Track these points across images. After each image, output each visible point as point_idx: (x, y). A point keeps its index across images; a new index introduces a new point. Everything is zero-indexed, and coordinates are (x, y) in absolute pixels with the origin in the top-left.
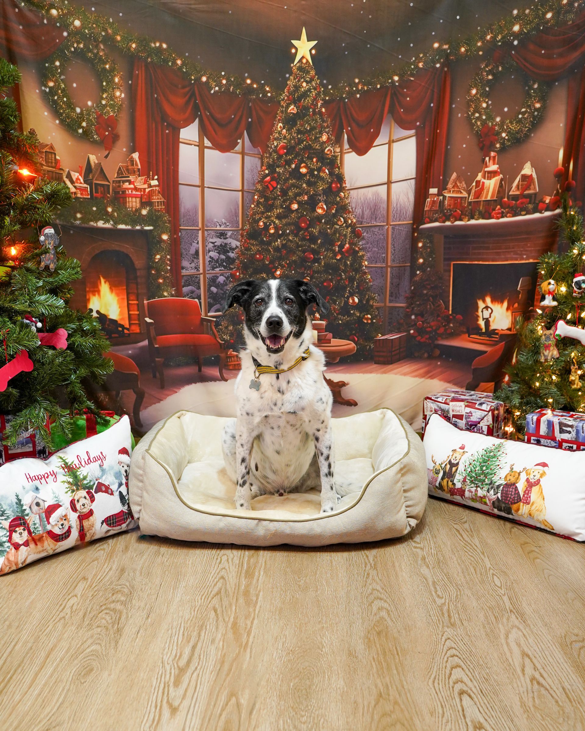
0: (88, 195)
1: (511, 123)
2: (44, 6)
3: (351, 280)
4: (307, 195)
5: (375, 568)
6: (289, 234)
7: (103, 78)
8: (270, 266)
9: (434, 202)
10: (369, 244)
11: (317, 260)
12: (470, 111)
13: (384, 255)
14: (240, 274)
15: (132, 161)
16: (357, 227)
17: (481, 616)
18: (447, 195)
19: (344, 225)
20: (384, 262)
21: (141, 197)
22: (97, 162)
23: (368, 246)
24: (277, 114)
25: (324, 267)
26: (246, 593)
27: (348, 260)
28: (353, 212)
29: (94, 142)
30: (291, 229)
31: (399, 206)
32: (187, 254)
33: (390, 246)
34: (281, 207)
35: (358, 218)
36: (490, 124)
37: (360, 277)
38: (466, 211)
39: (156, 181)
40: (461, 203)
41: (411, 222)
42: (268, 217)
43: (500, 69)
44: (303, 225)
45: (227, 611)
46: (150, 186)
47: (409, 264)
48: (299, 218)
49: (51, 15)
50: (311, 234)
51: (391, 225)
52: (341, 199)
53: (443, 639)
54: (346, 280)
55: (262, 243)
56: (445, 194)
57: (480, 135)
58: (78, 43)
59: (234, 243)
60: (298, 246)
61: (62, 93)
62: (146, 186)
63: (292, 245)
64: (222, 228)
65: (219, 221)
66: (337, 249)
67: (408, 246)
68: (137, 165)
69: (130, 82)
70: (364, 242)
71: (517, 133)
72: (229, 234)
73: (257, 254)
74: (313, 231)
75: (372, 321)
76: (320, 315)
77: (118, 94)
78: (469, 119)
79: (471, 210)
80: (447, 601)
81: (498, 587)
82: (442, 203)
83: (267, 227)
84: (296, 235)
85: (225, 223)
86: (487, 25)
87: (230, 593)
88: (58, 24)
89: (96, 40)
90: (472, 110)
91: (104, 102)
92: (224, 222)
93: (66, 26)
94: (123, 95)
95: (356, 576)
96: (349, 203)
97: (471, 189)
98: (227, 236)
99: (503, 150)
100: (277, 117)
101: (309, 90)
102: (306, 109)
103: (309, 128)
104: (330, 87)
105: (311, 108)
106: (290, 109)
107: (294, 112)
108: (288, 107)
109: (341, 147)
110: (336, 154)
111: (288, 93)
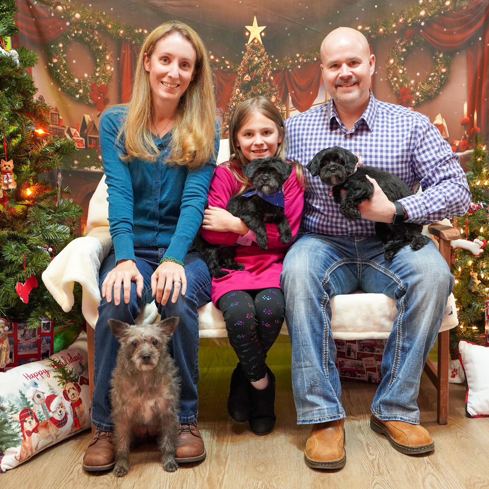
0: (83, 146)
1: (423, 84)
2: (52, 4)
7: (97, 56)
12: (389, 76)
22: (90, 120)
24: (235, 82)
29: (89, 105)
36: (406, 85)
43: (412, 44)
49: (57, 10)
57: (399, 94)
58: (78, 30)
61: (63, 67)
69: (118, 59)
71: (428, 92)
77: (108, 68)
78: (389, 82)
80: (378, 457)
86: (399, 12)
88: (63, 17)
89: (92, 28)
90: (391, 75)
91: (97, 74)
93: (68, 18)
94: (112, 69)
99: (418, 105)
100: (234, 84)
101: (260, 63)
102: (258, 77)
103: (260, 92)
104: (277, 60)
105: (262, 77)
106: (245, 77)
107: (248, 80)
108: (243, 76)
109: (287, 106)
110: (283, 112)
111: (244, 65)
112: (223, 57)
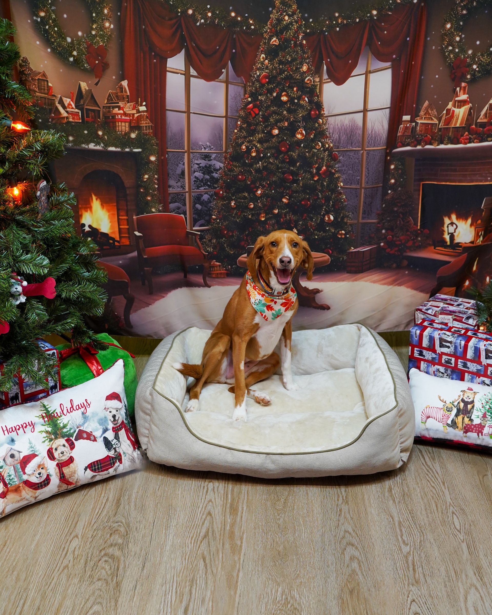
0: (80, 119)
1: (482, 55)
3: (328, 199)
4: (287, 121)
5: (347, 502)
6: (270, 157)
7: (92, 10)
8: (252, 186)
9: (406, 128)
10: (345, 167)
11: (296, 181)
12: (444, 44)
13: (358, 178)
14: (223, 192)
15: (121, 88)
16: (334, 151)
17: (442, 569)
18: (419, 122)
19: (322, 149)
20: (358, 184)
21: (130, 122)
22: (87, 89)
23: (343, 168)
24: (260, 45)
25: (301, 187)
26: (232, 535)
27: (325, 181)
28: (330, 137)
29: (85, 70)
30: (272, 152)
31: (373, 132)
32: (173, 174)
33: (364, 169)
34: (263, 132)
35: (335, 143)
36: (462, 56)
37: (336, 197)
38: (436, 136)
39: (145, 107)
40: (432, 129)
41: (385, 147)
42: (250, 141)
43: (475, 4)
44: (283, 149)
45: (214, 560)
46: (138, 111)
47: (381, 185)
48: (279, 142)
50: (291, 157)
51: (366, 150)
52: (319, 125)
53: (409, 602)
54: (322, 199)
55: (244, 164)
56: (418, 121)
57: (453, 67)
59: (219, 165)
60: (278, 168)
61: (52, 23)
62: (134, 112)
63: (273, 167)
64: (207, 151)
65: (203, 144)
66: (315, 171)
67: (381, 169)
68: (126, 92)
69: (119, 14)
70: (340, 165)
71: (488, 65)
72: (214, 156)
73: (239, 175)
74: (292, 155)
75: (346, 237)
76: (297, 230)
77: (107, 24)
78: (442, 51)
79: (441, 136)
80: (412, 549)
81: (458, 530)
82: (414, 129)
83: (249, 150)
84: (277, 158)
85: (210, 146)
87: (217, 535)
90: (447, 42)
91: (94, 33)
92: (208, 145)
94: (112, 26)
95: (330, 512)
96: (327, 129)
97: (442, 116)
98: (211, 158)
99: (474, 80)
100: (259, 48)
101: (291, 23)
102: (288, 41)
103: (290, 60)
104: (311, 20)
105: (293, 40)
106: (272, 41)
107: (276, 43)
108: (270, 39)
109: (321, 77)
110: (316, 83)
111: (271, 25)
112: (247, 15)
